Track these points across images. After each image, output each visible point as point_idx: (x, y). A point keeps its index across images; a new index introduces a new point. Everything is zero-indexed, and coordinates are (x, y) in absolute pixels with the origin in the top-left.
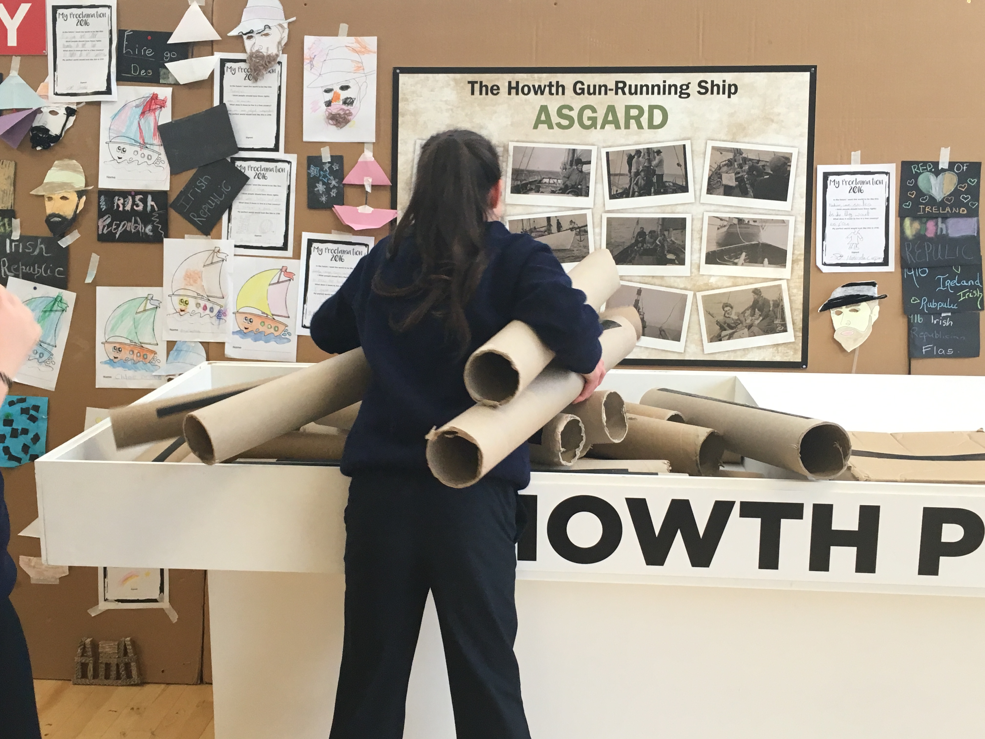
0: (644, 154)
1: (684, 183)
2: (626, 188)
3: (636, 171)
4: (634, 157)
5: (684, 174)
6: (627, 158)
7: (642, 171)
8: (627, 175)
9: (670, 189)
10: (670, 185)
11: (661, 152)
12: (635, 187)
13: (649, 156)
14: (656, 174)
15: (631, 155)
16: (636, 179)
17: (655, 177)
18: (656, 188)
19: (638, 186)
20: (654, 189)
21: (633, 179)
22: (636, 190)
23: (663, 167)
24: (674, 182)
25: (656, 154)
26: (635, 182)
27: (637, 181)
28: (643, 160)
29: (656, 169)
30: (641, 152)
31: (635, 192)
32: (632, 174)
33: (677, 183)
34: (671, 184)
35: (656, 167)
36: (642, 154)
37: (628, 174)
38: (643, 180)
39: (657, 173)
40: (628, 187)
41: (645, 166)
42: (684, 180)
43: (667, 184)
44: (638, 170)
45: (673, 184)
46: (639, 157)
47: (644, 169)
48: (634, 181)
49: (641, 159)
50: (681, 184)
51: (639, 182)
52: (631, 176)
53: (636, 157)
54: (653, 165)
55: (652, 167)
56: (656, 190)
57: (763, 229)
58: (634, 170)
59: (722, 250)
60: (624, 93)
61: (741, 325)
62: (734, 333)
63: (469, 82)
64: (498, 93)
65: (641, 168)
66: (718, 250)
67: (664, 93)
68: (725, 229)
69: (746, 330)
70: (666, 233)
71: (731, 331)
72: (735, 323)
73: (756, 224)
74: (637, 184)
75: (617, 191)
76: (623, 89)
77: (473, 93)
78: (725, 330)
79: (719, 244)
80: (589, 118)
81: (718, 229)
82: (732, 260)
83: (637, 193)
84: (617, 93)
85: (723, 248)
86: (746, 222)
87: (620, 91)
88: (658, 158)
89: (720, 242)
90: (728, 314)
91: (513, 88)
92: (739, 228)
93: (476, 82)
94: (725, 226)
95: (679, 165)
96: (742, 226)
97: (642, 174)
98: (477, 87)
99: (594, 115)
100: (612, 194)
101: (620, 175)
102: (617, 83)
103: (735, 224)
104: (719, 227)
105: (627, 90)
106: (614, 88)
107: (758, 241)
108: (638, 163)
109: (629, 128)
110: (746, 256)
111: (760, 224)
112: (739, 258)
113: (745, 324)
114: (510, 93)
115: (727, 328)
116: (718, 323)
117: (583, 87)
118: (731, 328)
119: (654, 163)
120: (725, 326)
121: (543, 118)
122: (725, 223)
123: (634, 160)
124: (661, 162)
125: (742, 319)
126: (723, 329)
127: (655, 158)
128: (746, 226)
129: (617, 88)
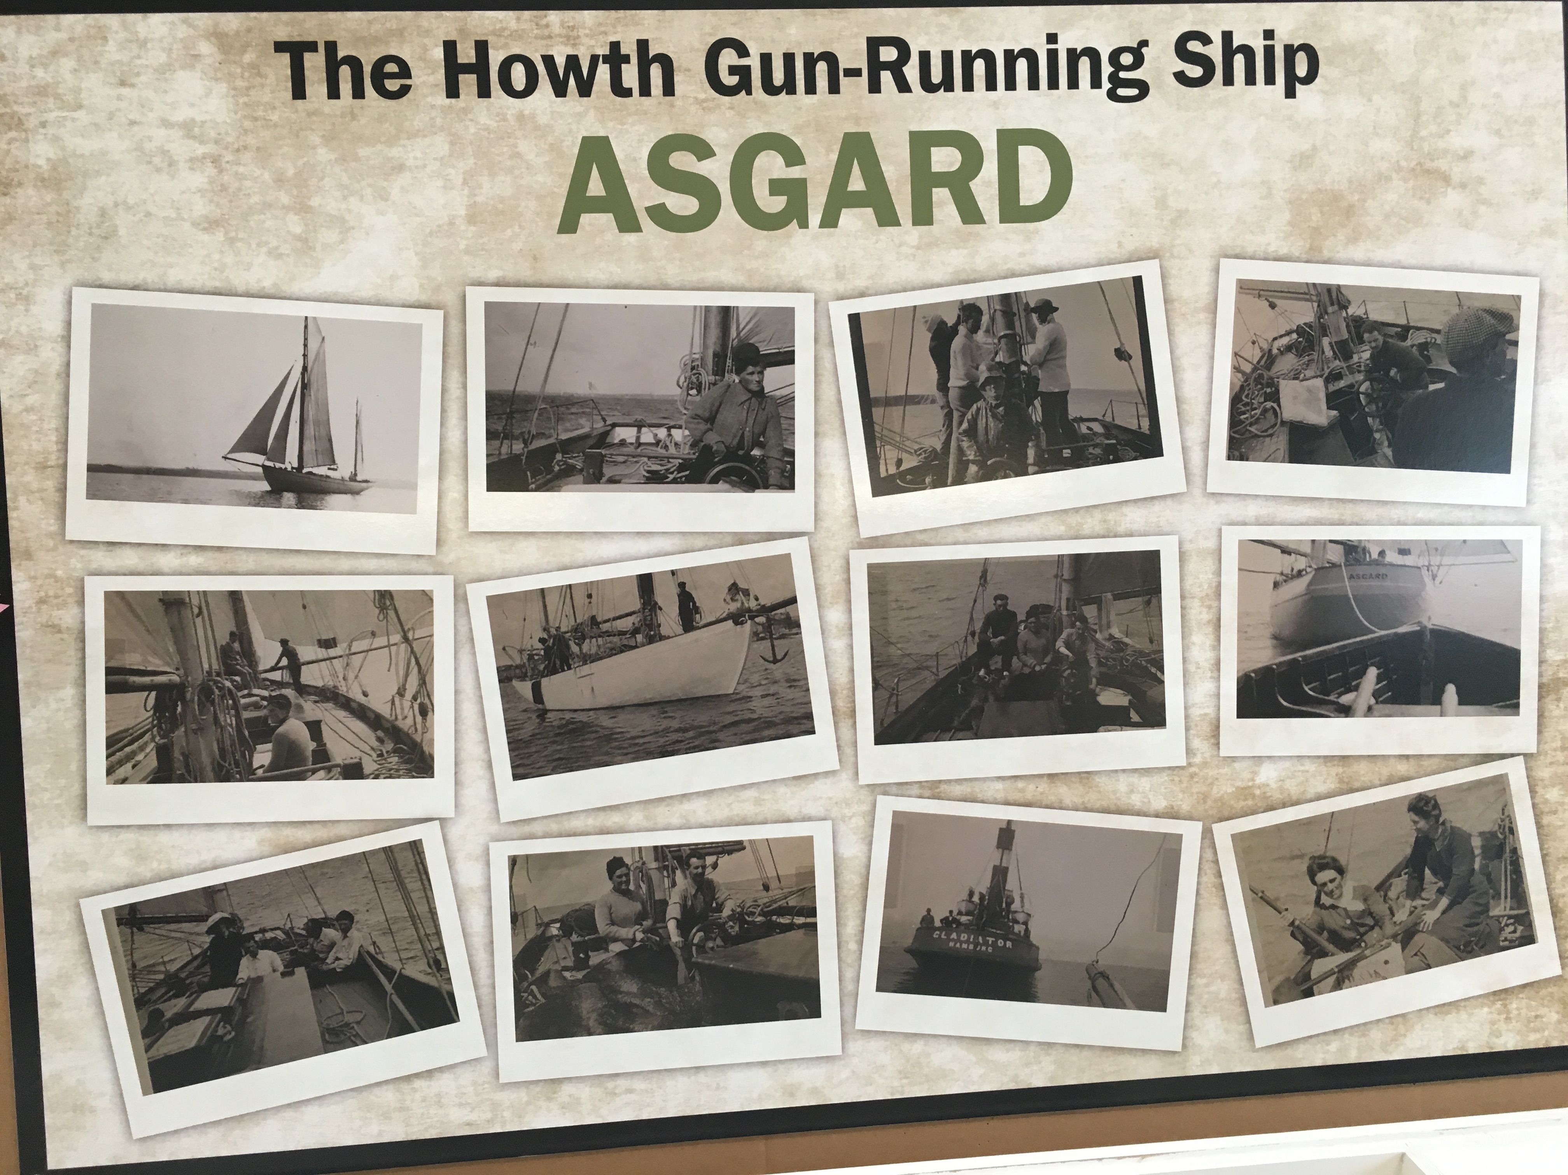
0: (993, 319)
1: (1145, 424)
2: (934, 450)
3: (963, 383)
4: (954, 331)
5: (1143, 387)
6: (930, 335)
7: (988, 381)
8: (933, 401)
9: (1095, 446)
10: (1095, 434)
11: (1056, 309)
12: (965, 444)
13: (1010, 325)
14: (1042, 394)
15: (942, 323)
16: (969, 416)
17: (1037, 403)
18: (1044, 444)
19: (976, 442)
20: (1037, 446)
21: (956, 415)
22: (971, 455)
23: (1063, 367)
24: (1108, 419)
25: (1034, 316)
26: (965, 425)
27: (973, 423)
28: (990, 340)
29: (1040, 373)
30: (980, 312)
31: (968, 461)
32: (953, 394)
33: (1118, 422)
34: (1098, 428)
35: (1041, 365)
36: (985, 319)
37: (938, 395)
38: (994, 416)
39: (1042, 388)
40: (939, 447)
41: (1000, 363)
42: (1143, 411)
43: (1083, 429)
44: (972, 381)
45: (1105, 425)
46: (975, 329)
47: (995, 374)
48: (960, 423)
49: (980, 336)
50: (1134, 426)
51: (981, 424)
52: (948, 402)
53: (962, 329)
54: (1026, 358)
55: (1024, 368)
56: (1044, 451)
57: (1434, 577)
58: (956, 380)
59: (1295, 660)
60: (903, 86)
61: (1375, 934)
62: (1351, 964)
63: (280, 47)
64: (404, 90)
65: (983, 373)
66: (1279, 664)
67: (1053, 84)
68: (1299, 586)
69: (1397, 947)
70: (1090, 612)
71: (1342, 957)
72: (1355, 926)
73: (1408, 560)
74: (971, 432)
75: (899, 462)
76: (896, 68)
77: (299, 92)
78: (1323, 954)
79: (1282, 642)
80: (777, 187)
81: (1276, 585)
82: (1332, 698)
83: (973, 469)
84: (875, 87)
85: (1298, 655)
86: (1375, 555)
87: (886, 77)
88: (1043, 331)
89: (1286, 633)
90: (1330, 894)
91: (467, 69)
92: (1351, 577)
93: (312, 47)
94: (1300, 574)
95: (1121, 354)
96: (1360, 570)
97: (990, 393)
98: (315, 63)
99: (795, 172)
100: (883, 474)
101: (908, 400)
102: (874, 44)
103: (1334, 565)
104: (1279, 578)
105: (912, 72)
106: (862, 63)
107: (1419, 623)
108: (971, 353)
109: (929, 221)
110: (1379, 679)
111: (1422, 562)
112: (1356, 688)
113: (1389, 929)
114: (453, 91)
115: (1330, 947)
116: (1296, 931)
117: (744, 62)
118: (1345, 945)
119: (1030, 352)
120: (1323, 940)
121: (596, 187)
122: (1301, 563)
123: (957, 343)
124: (1055, 346)
125: (1381, 908)
126: (1314, 951)
127: (1032, 333)
128: (1373, 570)
129: (875, 66)
